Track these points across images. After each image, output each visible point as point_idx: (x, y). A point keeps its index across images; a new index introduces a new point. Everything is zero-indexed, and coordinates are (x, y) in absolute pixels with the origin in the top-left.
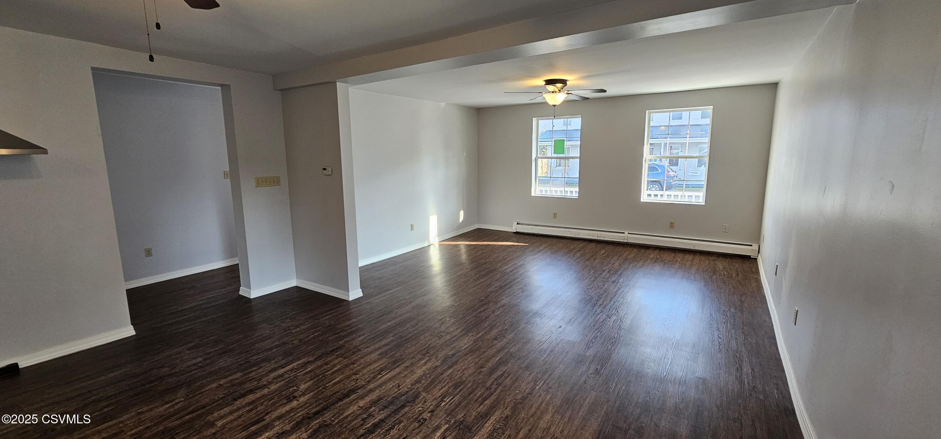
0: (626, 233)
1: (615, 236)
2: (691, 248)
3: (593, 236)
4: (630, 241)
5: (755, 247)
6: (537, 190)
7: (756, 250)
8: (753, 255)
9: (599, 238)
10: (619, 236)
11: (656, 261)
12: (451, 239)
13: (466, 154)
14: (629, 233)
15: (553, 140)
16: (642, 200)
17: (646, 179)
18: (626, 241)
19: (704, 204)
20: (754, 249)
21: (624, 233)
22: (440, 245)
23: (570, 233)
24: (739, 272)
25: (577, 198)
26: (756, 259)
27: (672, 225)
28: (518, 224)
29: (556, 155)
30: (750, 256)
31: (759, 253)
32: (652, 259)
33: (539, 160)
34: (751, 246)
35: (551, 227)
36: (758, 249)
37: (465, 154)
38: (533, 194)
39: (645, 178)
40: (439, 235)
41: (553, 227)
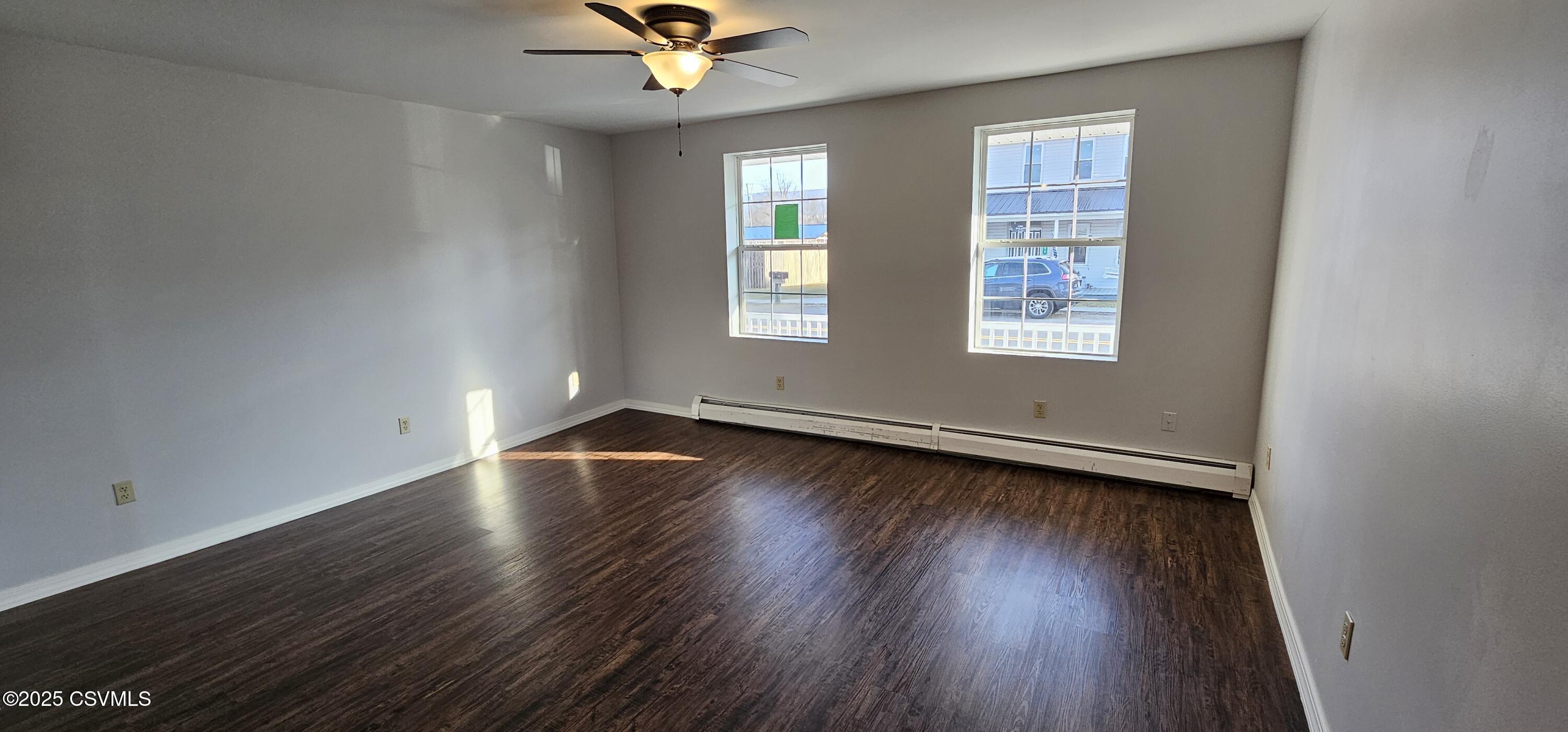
0: (936, 427)
1: (913, 434)
2: (1085, 470)
3: (878, 436)
4: (944, 448)
5: (1243, 470)
6: (741, 324)
7: (1246, 479)
8: (1238, 492)
9: (875, 440)
10: (919, 435)
11: (994, 509)
12: (529, 446)
13: (579, 242)
14: (941, 429)
15: (773, 205)
16: (971, 349)
17: (981, 298)
18: (936, 448)
19: (1115, 360)
20: (1241, 475)
21: (931, 427)
22: (503, 461)
23: (812, 425)
24: (1206, 558)
25: (826, 342)
26: (1246, 501)
27: (1041, 411)
28: (703, 401)
29: (777, 242)
30: (1232, 494)
31: (1252, 486)
32: (987, 504)
33: (748, 253)
34: (1234, 467)
35: (772, 409)
36: (1250, 478)
37: (576, 242)
38: (734, 332)
39: (976, 296)
40: (500, 435)
41: (777, 410)
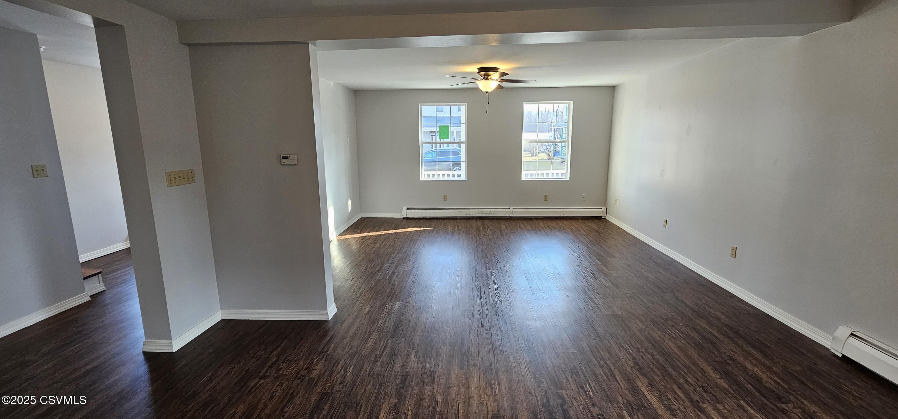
0: (511, 208)
1: (502, 211)
2: (561, 215)
3: (483, 214)
4: (515, 215)
5: (604, 209)
6: (425, 175)
7: (604, 212)
8: (603, 216)
9: (488, 215)
10: (505, 211)
14: (513, 208)
15: (438, 125)
16: (523, 179)
18: (512, 215)
19: (569, 179)
20: (603, 211)
21: (509, 208)
23: (461, 213)
25: (466, 180)
26: (606, 218)
27: (546, 198)
28: (407, 209)
29: (441, 141)
30: (601, 216)
31: (607, 214)
33: (424, 145)
34: (601, 209)
36: (606, 211)
38: (422, 179)
40: (336, 229)
41: (443, 209)
